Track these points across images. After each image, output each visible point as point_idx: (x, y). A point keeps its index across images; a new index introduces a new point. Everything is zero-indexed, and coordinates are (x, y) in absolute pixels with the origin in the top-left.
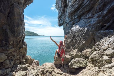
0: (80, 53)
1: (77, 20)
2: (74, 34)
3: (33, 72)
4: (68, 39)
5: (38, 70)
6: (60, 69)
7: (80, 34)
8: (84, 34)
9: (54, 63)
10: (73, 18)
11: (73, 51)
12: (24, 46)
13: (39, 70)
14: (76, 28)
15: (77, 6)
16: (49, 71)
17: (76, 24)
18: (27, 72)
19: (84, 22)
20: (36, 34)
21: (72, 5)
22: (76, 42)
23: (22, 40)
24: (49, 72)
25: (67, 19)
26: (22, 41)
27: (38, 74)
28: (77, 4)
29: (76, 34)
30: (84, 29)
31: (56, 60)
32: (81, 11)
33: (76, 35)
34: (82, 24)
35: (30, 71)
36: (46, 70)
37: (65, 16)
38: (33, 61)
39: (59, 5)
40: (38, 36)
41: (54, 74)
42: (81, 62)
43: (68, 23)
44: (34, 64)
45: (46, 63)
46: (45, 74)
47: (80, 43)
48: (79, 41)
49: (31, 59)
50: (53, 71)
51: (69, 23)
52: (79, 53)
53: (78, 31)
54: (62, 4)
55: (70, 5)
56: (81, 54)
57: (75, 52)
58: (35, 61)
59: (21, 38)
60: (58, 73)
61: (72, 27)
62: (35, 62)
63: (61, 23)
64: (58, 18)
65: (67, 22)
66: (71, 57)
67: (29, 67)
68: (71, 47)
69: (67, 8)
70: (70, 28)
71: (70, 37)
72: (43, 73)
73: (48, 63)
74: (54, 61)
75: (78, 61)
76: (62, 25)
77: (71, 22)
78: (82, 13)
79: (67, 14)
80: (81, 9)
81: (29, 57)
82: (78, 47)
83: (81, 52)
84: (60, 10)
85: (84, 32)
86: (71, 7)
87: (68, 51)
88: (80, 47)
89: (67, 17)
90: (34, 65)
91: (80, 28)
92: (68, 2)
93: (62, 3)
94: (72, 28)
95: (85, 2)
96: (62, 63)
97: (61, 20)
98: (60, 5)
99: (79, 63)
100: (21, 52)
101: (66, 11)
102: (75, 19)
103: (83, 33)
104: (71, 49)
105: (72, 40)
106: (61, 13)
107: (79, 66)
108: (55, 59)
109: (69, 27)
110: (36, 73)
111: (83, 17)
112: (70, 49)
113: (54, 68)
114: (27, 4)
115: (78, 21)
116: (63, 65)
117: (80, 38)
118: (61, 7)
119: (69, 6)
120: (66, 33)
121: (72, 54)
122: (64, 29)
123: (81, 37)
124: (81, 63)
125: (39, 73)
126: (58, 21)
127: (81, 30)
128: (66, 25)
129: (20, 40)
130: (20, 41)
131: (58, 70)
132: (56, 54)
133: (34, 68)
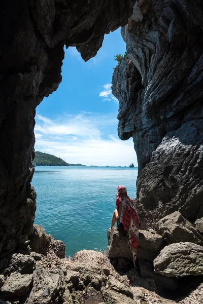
0: (188, 224)
1: (172, 124)
2: (165, 164)
3: (50, 279)
4: (150, 178)
5: (63, 275)
6: (126, 276)
7: (187, 165)
8: (197, 165)
9: (107, 252)
10: (162, 117)
11: (167, 217)
12: (29, 200)
13: (65, 274)
14: (170, 145)
15: (169, 87)
16: (93, 280)
17: (171, 133)
18: (33, 278)
19: (193, 128)
20: (60, 160)
21: (157, 85)
22: (175, 188)
23: (25, 185)
24: (93, 285)
25: (145, 121)
26: (25, 187)
27: (61, 289)
28: (170, 82)
29: (172, 163)
30: (197, 148)
31: (115, 245)
32: (183, 100)
33: (172, 167)
34: (188, 134)
35: (41, 275)
36: (85, 277)
37: (137, 112)
38: (48, 243)
39: (120, 86)
40: (64, 164)
41: (110, 292)
42: (192, 256)
43: (146, 131)
44: (51, 251)
45: (85, 251)
46: (81, 288)
47: (186, 190)
48: (182, 187)
49: (43, 235)
50: (104, 280)
51: (151, 131)
52: (187, 227)
53: (178, 155)
54: (130, 82)
55: (150, 85)
56: (191, 229)
57: (171, 221)
58: (53, 241)
59: (24, 179)
60: (121, 291)
61: (160, 143)
62: (54, 246)
63: (127, 130)
64: (119, 118)
65: (144, 127)
66: (160, 237)
67: (37, 263)
68: (160, 205)
69: (141, 93)
70: (152, 145)
71: (154, 173)
72: (75, 284)
73: (90, 251)
74: (109, 247)
75: (185, 253)
76: (131, 135)
77: (157, 129)
78: (185, 104)
79: (144, 108)
80: (182, 94)
81: (38, 230)
82: (181, 203)
83: (192, 220)
84: (125, 98)
85: (197, 157)
86: (154, 89)
87: (150, 216)
88: (188, 204)
89: (143, 114)
90: (52, 254)
91: (184, 147)
92: (145, 78)
93: (128, 82)
94: (161, 146)
95: (191, 76)
96: (134, 254)
97: (127, 123)
98: (124, 87)
99: (187, 261)
100: (21, 215)
101: (141, 100)
102: (166, 120)
103: (195, 162)
104: (161, 210)
105: (162, 181)
106: (126, 104)
107: (187, 272)
108: (111, 240)
109: (151, 142)
110: (56, 284)
111: (189, 115)
112: (156, 210)
113: (107, 272)
114: (44, 96)
115: (178, 127)
116: (137, 261)
117: (188, 177)
118: (126, 92)
119: (148, 88)
120: (144, 161)
121: (162, 226)
122: (137, 147)
123: (189, 173)
124: (193, 261)
125: (65, 286)
126: (119, 126)
127: (189, 152)
128: (143, 136)
129: (22, 184)
130: (22, 186)
131: (121, 278)
132: (113, 225)
133: (50, 267)
